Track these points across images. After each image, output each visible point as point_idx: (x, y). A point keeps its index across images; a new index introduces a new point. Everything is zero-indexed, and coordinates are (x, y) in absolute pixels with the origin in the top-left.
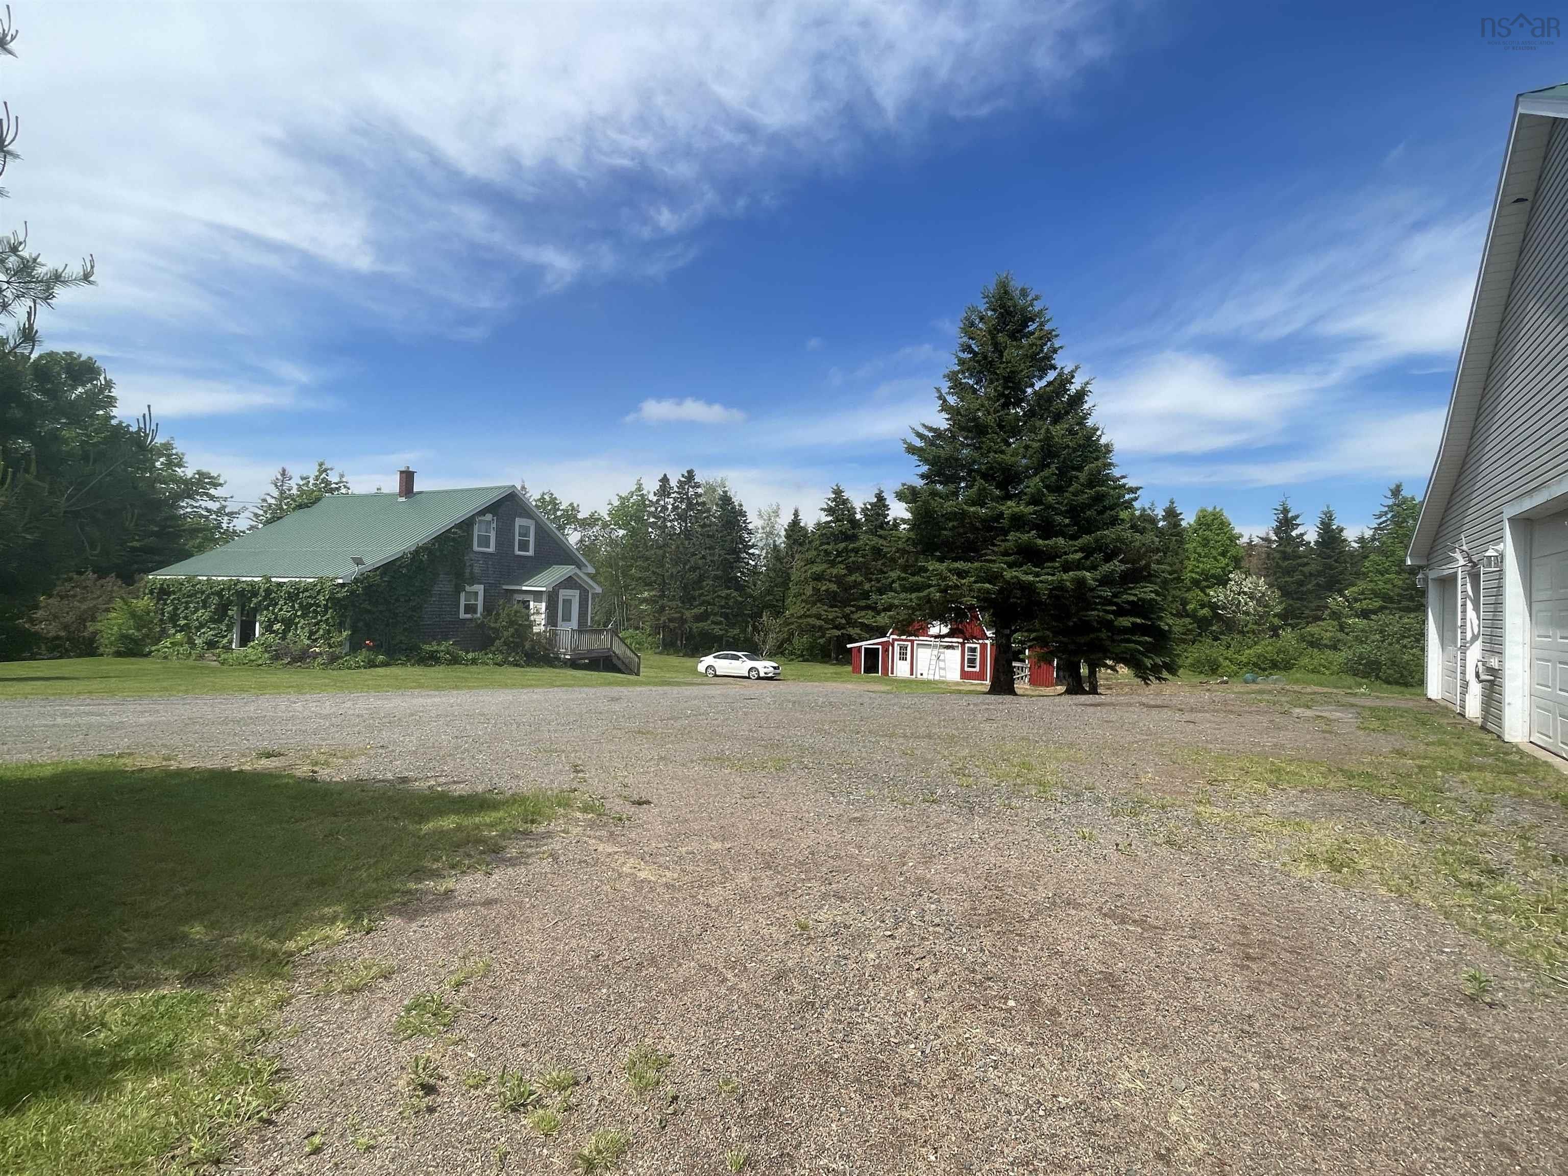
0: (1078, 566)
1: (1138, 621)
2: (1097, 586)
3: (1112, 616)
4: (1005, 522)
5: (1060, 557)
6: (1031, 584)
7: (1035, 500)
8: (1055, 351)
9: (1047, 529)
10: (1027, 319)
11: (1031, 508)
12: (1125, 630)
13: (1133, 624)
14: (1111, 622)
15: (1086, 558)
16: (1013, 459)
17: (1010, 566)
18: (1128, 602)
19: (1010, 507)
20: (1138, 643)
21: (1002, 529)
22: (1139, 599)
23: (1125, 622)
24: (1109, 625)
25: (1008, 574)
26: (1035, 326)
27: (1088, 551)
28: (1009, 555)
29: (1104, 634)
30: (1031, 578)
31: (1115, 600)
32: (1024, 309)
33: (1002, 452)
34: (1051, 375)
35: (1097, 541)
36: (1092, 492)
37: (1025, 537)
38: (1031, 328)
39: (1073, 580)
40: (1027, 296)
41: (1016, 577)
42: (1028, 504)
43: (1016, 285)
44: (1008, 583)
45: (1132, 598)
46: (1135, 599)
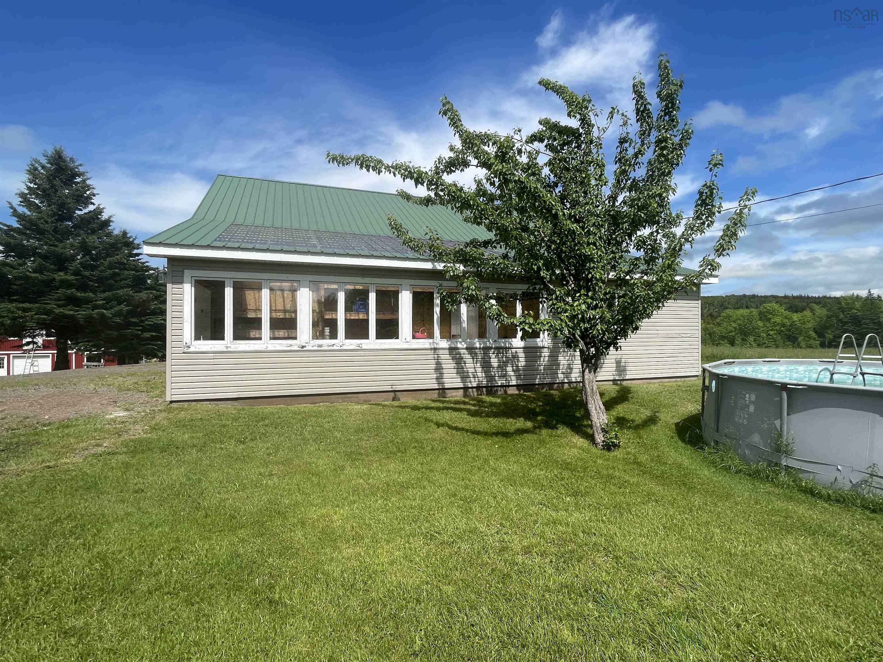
0: (102, 307)
1: (154, 334)
2: (113, 317)
3: (140, 333)
4: (57, 284)
5: (91, 302)
6: (72, 316)
7: (76, 273)
8: (94, 195)
9: (83, 287)
10: (75, 175)
11: (73, 277)
12: (147, 339)
13: (151, 336)
14: (138, 335)
15: (107, 303)
16: (62, 250)
17: (59, 306)
18: (149, 325)
19: (61, 276)
20: (155, 345)
21: (55, 286)
22: (155, 324)
23: (147, 335)
24: (137, 336)
25: (57, 311)
26: (80, 179)
27: (108, 300)
28: (60, 300)
29: (135, 341)
30: (71, 313)
31: (142, 324)
32: (72, 169)
33: (56, 246)
34: (91, 208)
35: (113, 295)
36: (111, 271)
37: (69, 292)
38: (77, 180)
39: (98, 314)
40: (75, 163)
41: (63, 312)
42: (72, 275)
43: (68, 154)
44: (57, 315)
45: (150, 323)
46: (152, 323)
